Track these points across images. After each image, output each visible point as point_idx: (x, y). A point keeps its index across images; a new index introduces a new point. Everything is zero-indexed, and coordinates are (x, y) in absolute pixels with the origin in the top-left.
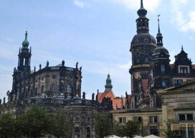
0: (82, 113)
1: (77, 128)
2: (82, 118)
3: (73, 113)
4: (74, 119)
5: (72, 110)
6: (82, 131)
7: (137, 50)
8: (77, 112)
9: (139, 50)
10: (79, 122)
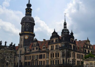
0: (11, 55)
1: (7, 63)
2: (10, 57)
3: (6, 54)
4: (6, 57)
5: (5, 52)
6: (10, 65)
7: (27, 24)
8: (8, 53)
9: (28, 24)
10: (9, 60)
